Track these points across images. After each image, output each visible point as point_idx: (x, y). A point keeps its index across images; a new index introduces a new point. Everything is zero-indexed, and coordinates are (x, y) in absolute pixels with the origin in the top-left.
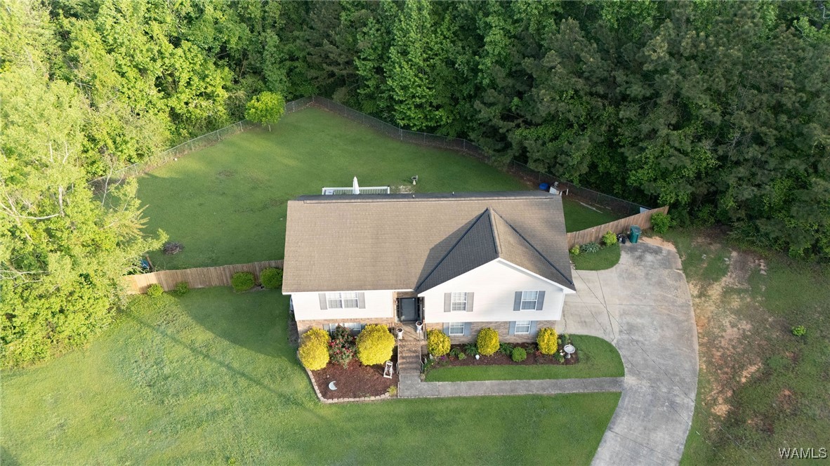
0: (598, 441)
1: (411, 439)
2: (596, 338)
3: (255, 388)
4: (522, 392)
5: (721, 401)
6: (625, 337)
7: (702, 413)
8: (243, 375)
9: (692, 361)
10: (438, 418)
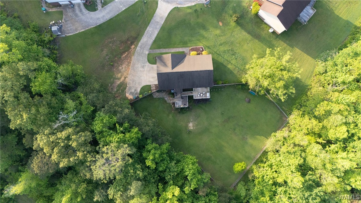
0: (156, 37)
1: (186, 39)
2: (151, 64)
3: (215, 51)
4: (167, 49)
5: (132, 49)
6: (145, 65)
7: (136, 46)
8: (218, 54)
9: (134, 58)
10: (182, 43)
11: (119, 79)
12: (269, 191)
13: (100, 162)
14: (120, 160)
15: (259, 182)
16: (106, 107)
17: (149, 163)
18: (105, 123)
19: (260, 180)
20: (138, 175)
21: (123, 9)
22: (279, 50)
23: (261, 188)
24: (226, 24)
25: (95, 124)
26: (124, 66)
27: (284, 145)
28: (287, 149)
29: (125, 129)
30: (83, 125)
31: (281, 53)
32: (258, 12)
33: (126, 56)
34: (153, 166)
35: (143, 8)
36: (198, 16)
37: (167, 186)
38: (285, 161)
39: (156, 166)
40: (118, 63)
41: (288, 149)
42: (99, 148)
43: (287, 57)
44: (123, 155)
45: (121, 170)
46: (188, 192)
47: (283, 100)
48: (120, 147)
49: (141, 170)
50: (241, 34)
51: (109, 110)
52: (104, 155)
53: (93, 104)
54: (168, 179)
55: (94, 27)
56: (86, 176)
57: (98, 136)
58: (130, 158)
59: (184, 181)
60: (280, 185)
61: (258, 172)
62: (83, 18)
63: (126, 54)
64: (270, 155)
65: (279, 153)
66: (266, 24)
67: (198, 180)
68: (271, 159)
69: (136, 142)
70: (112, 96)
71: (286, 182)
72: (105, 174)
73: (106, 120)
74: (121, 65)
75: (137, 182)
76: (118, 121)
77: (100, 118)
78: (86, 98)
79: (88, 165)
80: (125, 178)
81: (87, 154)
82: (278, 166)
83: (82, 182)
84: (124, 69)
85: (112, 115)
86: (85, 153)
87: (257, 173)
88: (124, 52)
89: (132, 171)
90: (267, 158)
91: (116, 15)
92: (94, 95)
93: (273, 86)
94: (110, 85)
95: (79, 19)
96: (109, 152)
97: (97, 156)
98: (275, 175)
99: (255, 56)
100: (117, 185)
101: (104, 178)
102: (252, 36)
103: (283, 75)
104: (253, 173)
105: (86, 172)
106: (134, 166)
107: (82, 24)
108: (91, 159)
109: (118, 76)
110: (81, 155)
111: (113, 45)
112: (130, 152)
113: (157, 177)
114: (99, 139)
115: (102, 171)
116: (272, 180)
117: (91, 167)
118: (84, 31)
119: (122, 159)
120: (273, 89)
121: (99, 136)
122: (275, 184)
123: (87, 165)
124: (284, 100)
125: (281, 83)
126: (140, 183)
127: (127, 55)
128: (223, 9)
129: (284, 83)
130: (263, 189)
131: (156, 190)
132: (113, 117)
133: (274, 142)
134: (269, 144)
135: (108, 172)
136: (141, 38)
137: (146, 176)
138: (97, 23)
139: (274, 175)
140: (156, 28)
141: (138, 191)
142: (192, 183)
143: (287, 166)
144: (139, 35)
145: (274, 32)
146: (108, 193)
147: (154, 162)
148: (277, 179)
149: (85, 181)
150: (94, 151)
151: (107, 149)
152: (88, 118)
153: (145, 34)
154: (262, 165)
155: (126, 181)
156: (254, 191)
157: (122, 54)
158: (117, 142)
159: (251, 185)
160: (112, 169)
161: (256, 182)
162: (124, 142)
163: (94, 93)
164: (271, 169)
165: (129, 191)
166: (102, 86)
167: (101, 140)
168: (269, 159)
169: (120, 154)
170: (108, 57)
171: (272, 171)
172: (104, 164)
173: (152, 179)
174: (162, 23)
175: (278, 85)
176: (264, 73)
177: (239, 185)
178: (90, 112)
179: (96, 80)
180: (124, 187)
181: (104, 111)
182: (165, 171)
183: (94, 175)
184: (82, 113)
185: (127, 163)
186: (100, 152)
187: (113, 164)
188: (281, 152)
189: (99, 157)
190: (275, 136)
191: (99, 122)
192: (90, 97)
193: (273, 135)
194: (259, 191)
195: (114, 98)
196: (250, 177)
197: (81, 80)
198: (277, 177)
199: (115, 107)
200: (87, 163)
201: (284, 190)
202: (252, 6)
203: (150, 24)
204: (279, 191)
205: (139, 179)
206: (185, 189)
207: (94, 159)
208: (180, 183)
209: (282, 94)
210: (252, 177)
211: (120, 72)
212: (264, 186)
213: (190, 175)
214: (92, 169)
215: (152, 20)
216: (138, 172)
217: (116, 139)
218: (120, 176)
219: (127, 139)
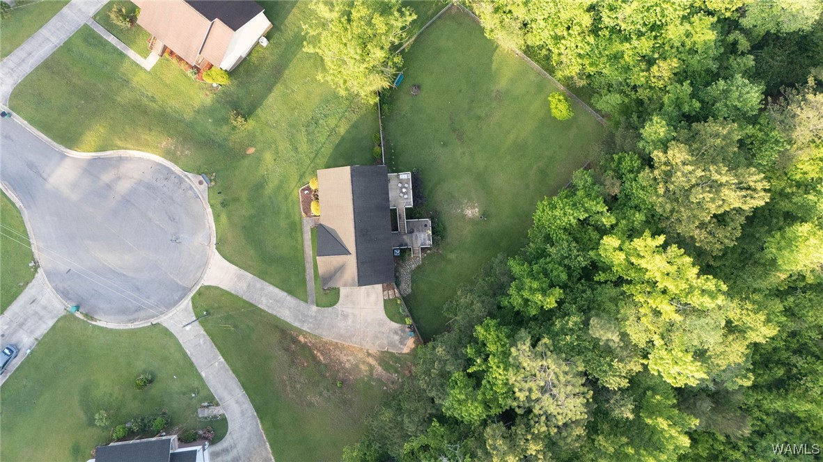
0: (282, 289)
1: (283, 224)
2: (338, 300)
3: (309, 162)
4: (307, 265)
5: (306, 340)
6: (340, 312)
7: (301, 331)
8: (316, 155)
9: (327, 336)
10: (293, 233)
11: (371, 368)
12: (610, 44)
13: (548, 404)
14: (545, 363)
15: (591, 64)
16: (433, 394)
17: (550, 303)
18: (466, 395)
19: (586, 62)
20: (576, 324)
21: (222, 360)
22: (307, 26)
23: (604, 59)
24: (252, 139)
25: (470, 416)
26: (344, 358)
27: (510, 12)
28: (518, 5)
29: (479, 353)
30: (471, 443)
31: (314, 21)
32: (226, 71)
33: (322, 354)
34: (558, 292)
35: (220, 318)
36: (236, 200)
37: (601, 264)
38: (544, 10)
39: (558, 287)
40: (338, 371)
41: (520, 4)
42: (519, 407)
43: (323, 11)
44: (533, 356)
45: (566, 360)
46: (612, 217)
47: (415, 17)
48: (518, 364)
49: (567, 318)
50: (273, 107)
51: (439, 388)
52: (534, 397)
53: (425, 421)
54: (584, 261)
55: (261, 422)
56: (579, 436)
57: (495, 411)
58: (540, 343)
59: (589, 227)
60: (598, 19)
61: (570, 67)
62: (241, 446)
63: (319, 354)
64: (533, 40)
65: (529, 22)
66: (250, 54)
67: (588, 195)
68: (542, 38)
69: (506, 330)
70: (409, 383)
71: (592, 8)
72: (574, 395)
73: (459, 394)
74: (341, 363)
75: (592, 327)
76: (461, 369)
77: (456, 406)
78: (413, 438)
79: (556, 430)
80: (583, 352)
81: (533, 434)
82: (556, 25)
83: (594, 444)
84: (349, 358)
85: (450, 380)
86: (529, 437)
87: (572, 68)
88: (314, 357)
89: (568, 338)
90: (541, 47)
91: (234, 376)
92: (406, 421)
93: (383, 37)
94: (385, 388)
95: (244, 455)
96: (527, 386)
97: (536, 411)
98: (576, 30)
99: (320, 77)
100: (598, 369)
101: (584, 397)
102: (275, 83)
103: (361, 18)
104: (572, 77)
105: (570, 435)
106: (557, 334)
107: (254, 448)
108: (542, 424)
109: (366, 371)
110: (535, 445)
111: (300, 382)
112: (528, 343)
113: (581, 283)
114: (501, 407)
115: (569, 400)
116: (587, 37)
117: (560, 424)
118: (271, 445)
119: (543, 358)
120: (391, 38)
121: (494, 408)
122: (595, 30)
123: (556, 434)
124: (413, 14)
125: (378, 21)
126: (593, 321)
127: (319, 351)
128: (220, 146)
129: (376, 15)
130: (607, 55)
131: (610, 285)
132: (453, 378)
133: (504, 32)
134: (509, 43)
135: (569, 388)
136: (283, 321)
137: (580, 309)
138: (253, 415)
139: (576, 33)
140: (262, 289)
141: (610, 324)
142: (594, 208)
143: (557, 5)
144: (277, 327)
145: (268, 36)
146: (616, 389)
147: (548, 292)
148: (584, 26)
149: (592, 439)
150: (526, 419)
151: (520, 390)
152: (456, 434)
153: (274, 313)
154: (555, 57)
155: (589, 350)
156: (611, 74)
157: (318, 362)
158: (506, 369)
159: (598, 81)
160: (562, 379)
161: (590, 70)
162: (506, 354)
163: (403, 420)
164: (564, 38)
165: (611, 344)
166: (387, 405)
167: (503, 404)
168: (542, 43)
169: (531, 363)
170: (325, 392)
171: (567, 37)
172: (553, 396)
173: (586, 294)
174: (251, 276)
175: (381, 28)
176: (358, 57)
177: (598, 106)
178: (442, 429)
179: (375, 417)
180: (603, 355)
181: (440, 398)
182: (568, 268)
183: (578, 417)
184: (445, 445)
185: (552, 348)
186: (527, 405)
187: (554, 378)
188: (527, 18)
189: (537, 407)
190: (492, 31)
191: (464, 408)
192: (411, 428)
193: (490, 35)
194: (610, 66)
195: (413, 377)
196: (583, 83)
197: (375, 449)
198: (580, 26)
199: (433, 375)
200: (552, 433)
201: (607, 11)
202: (212, 84)
203: (253, 303)
204: (609, 22)
205: (586, 323)
206: (605, 223)
207: (543, 418)
208: (594, 235)
209: (400, 20)
210: (581, 79)
211: (357, 365)
212: (600, 53)
213: (575, 215)
214: (565, 421)
215: (244, 298)
216: (570, 324)
217: (501, 371)
218: (579, 363)
219: (500, 349)
